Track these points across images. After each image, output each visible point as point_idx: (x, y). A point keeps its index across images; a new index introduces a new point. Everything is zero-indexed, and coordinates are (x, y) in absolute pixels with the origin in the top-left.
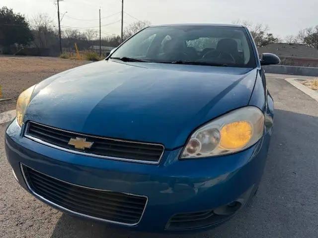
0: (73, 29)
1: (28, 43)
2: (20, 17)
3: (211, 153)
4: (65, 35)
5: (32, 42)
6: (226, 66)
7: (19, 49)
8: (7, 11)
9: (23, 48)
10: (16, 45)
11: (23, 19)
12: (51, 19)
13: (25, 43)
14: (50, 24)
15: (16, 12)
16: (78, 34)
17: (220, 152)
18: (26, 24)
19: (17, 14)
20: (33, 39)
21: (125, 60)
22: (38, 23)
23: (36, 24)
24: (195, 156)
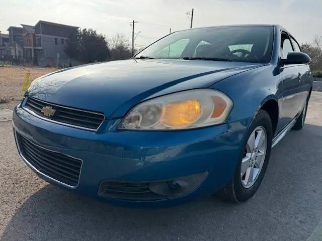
2: (101, 37)
6: (230, 61)
8: (92, 33)
11: (104, 38)
14: (126, 43)
15: (98, 33)
18: (106, 43)
19: (99, 34)
21: (142, 58)
22: (116, 42)
23: (114, 42)
24: (134, 128)
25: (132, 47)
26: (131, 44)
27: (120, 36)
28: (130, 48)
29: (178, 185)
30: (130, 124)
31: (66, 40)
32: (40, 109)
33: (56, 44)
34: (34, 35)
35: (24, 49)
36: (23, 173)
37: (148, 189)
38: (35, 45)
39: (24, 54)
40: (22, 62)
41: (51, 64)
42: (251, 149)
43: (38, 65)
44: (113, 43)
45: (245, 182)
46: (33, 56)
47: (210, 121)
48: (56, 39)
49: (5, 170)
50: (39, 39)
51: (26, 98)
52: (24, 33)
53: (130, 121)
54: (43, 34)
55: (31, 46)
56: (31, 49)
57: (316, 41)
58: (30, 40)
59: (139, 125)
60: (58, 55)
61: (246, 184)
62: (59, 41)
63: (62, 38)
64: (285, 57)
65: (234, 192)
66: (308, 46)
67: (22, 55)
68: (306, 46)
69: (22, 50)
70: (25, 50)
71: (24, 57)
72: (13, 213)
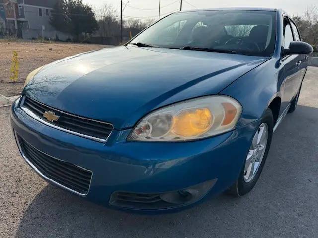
0: (135, 19)
1: (94, 32)
2: (88, 7)
3: (162, 138)
4: (127, 25)
5: (97, 31)
7: (86, 37)
8: (78, 3)
9: (89, 37)
10: (84, 34)
11: (91, 9)
12: (115, 10)
13: (90, 32)
14: (113, 14)
16: (139, 24)
17: (173, 138)
18: (93, 14)
19: (85, 4)
20: (98, 29)
21: (139, 45)
22: (103, 14)
23: (102, 14)
24: (144, 139)
25: (120, 19)
26: (120, 15)
27: (108, 6)
28: (118, 19)
29: (188, 194)
30: (141, 134)
31: (51, 11)
32: (42, 112)
33: (41, 15)
34: (16, 5)
35: (6, 21)
36: (25, 169)
37: (159, 198)
38: (18, 17)
39: (7, 26)
40: (6, 34)
41: (37, 37)
42: (254, 146)
43: (22, 38)
44: (100, 14)
45: (246, 177)
46: (16, 28)
47: (220, 129)
48: (40, 10)
49: (6, 166)
50: (22, 10)
51: (24, 97)
52: (5, 3)
53: (140, 131)
54: (25, 4)
55: (14, 17)
56: (14, 21)
57: (307, 14)
58: (13, 11)
59: (149, 135)
60: (44, 28)
61: (247, 178)
62: (44, 12)
63: (47, 9)
64: (287, 47)
65: (237, 189)
66: (299, 18)
67: (5, 27)
68: (296, 18)
69: (4, 22)
70: (8, 21)
71: (6, 29)
72: (21, 215)
